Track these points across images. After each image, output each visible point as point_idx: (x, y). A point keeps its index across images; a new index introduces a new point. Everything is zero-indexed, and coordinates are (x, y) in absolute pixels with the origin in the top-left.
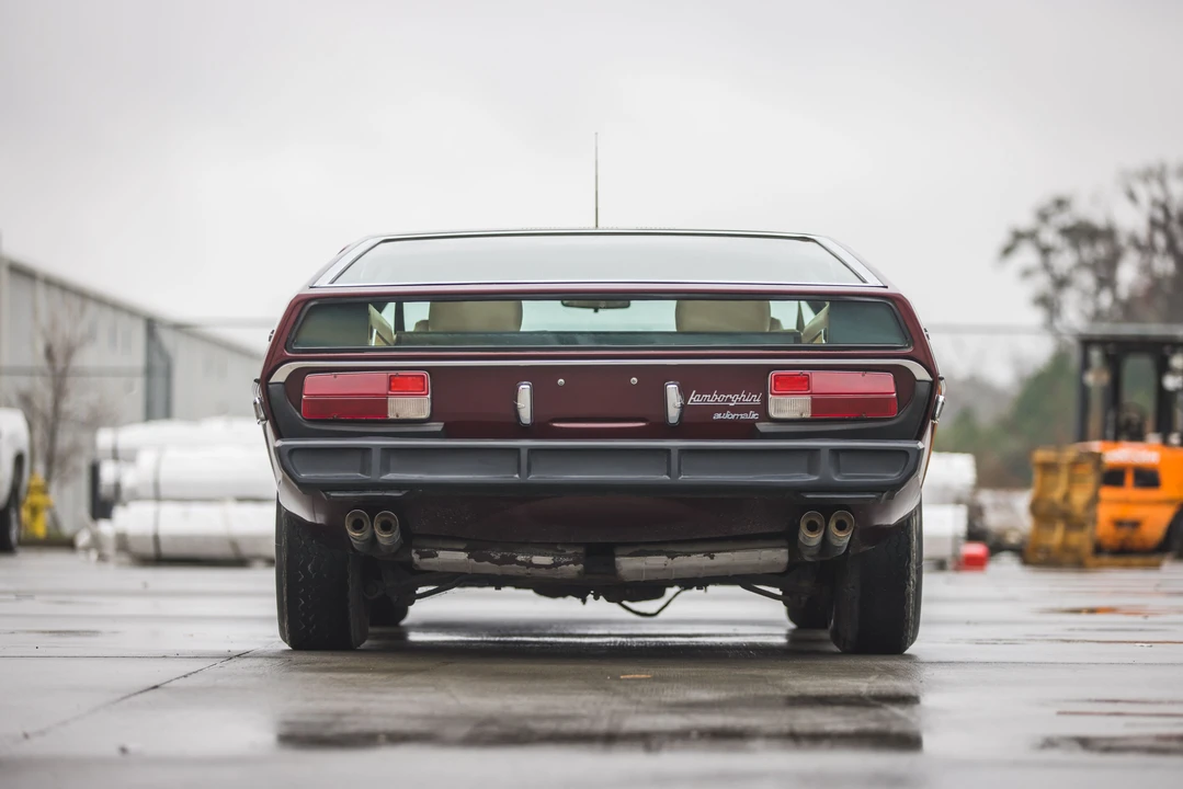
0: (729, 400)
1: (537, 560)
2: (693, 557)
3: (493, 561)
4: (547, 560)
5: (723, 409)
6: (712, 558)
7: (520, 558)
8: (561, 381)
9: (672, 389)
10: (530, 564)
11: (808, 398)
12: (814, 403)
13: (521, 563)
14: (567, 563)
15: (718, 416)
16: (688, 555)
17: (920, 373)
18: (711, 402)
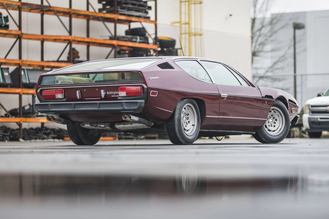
0: (114, 93)
1: (102, 126)
2: (128, 125)
3: (94, 126)
4: (103, 126)
5: (113, 95)
6: (132, 125)
7: (99, 126)
8: (85, 90)
9: (102, 91)
10: (101, 127)
11: (125, 92)
12: (127, 93)
13: (99, 127)
14: (107, 126)
15: (112, 96)
16: (128, 124)
17: (145, 86)
18: (111, 93)
